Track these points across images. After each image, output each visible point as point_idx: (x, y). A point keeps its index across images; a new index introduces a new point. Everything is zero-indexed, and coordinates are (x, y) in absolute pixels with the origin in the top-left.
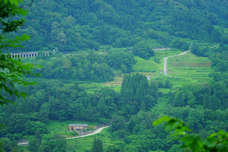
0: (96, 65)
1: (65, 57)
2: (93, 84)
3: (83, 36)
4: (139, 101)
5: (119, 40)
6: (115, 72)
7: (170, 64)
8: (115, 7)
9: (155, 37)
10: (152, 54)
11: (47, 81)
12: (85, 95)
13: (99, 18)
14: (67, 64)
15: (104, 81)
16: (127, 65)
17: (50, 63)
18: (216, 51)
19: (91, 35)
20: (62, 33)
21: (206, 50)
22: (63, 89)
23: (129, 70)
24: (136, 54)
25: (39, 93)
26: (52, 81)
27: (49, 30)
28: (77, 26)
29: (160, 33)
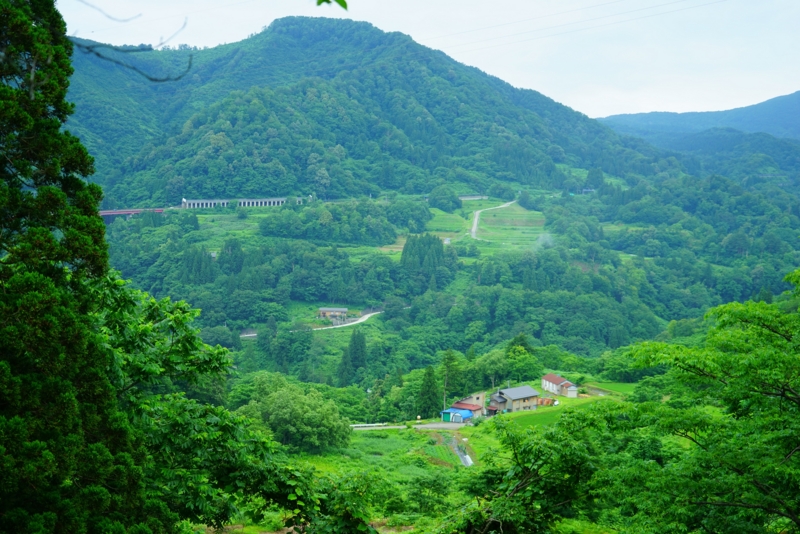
0: (370, 220)
1: (324, 207)
2: (363, 248)
3: (356, 175)
4: (427, 276)
5: (410, 183)
6: (398, 231)
7: (483, 220)
8: (408, 133)
9: (466, 180)
10: (458, 205)
11: (290, 242)
12: (346, 265)
13: (383, 149)
14: (325, 217)
15: (381, 244)
16: (418, 220)
17: (301, 216)
18: (555, 203)
19: (369, 175)
20: (323, 171)
21: (541, 200)
22: (314, 255)
23: (421, 228)
24: (434, 203)
25: (277, 261)
26: (299, 242)
27: (305, 165)
28: (350, 160)
29: (473, 174)
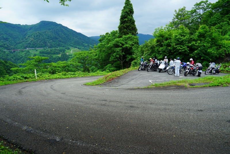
0: (56, 51)
1: (49, 49)
2: (55, 55)
3: (54, 45)
4: (65, 59)
5: (62, 46)
6: (61, 53)
7: (73, 51)
8: (62, 38)
9: (70, 45)
10: (69, 49)
11: (44, 54)
12: (53, 57)
13: (58, 41)
14: (49, 51)
15: (58, 54)
16: (63, 51)
17: (46, 50)
18: (83, 48)
19: (56, 45)
20: (49, 44)
21: (81, 48)
23: (64, 52)
24: (66, 49)
27: (46, 43)
28: (53, 43)
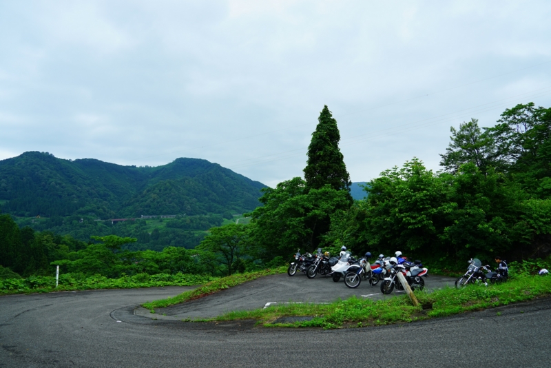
0: (202, 222)
1: (188, 218)
2: (199, 231)
3: (200, 208)
5: (217, 210)
6: (212, 226)
7: (239, 222)
8: (217, 194)
9: (235, 209)
10: (232, 217)
11: (176, 229)
12: (193, 237)
13: (209, 199)
14: (188, 221)
15: (206, 230)
16: (219, 222)
17: (180, 221)
19: (204, 208)
20: (189, 206)
22: (183, 233)
23: (219, 225)
24: (224, 217)
25: (171, 235)
26: (178, 229)
27: (183, 205)
28: (198, 204)
29: (237, 207)
